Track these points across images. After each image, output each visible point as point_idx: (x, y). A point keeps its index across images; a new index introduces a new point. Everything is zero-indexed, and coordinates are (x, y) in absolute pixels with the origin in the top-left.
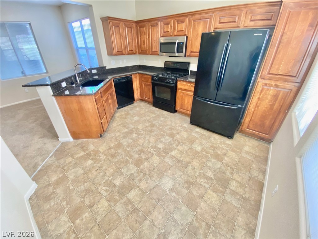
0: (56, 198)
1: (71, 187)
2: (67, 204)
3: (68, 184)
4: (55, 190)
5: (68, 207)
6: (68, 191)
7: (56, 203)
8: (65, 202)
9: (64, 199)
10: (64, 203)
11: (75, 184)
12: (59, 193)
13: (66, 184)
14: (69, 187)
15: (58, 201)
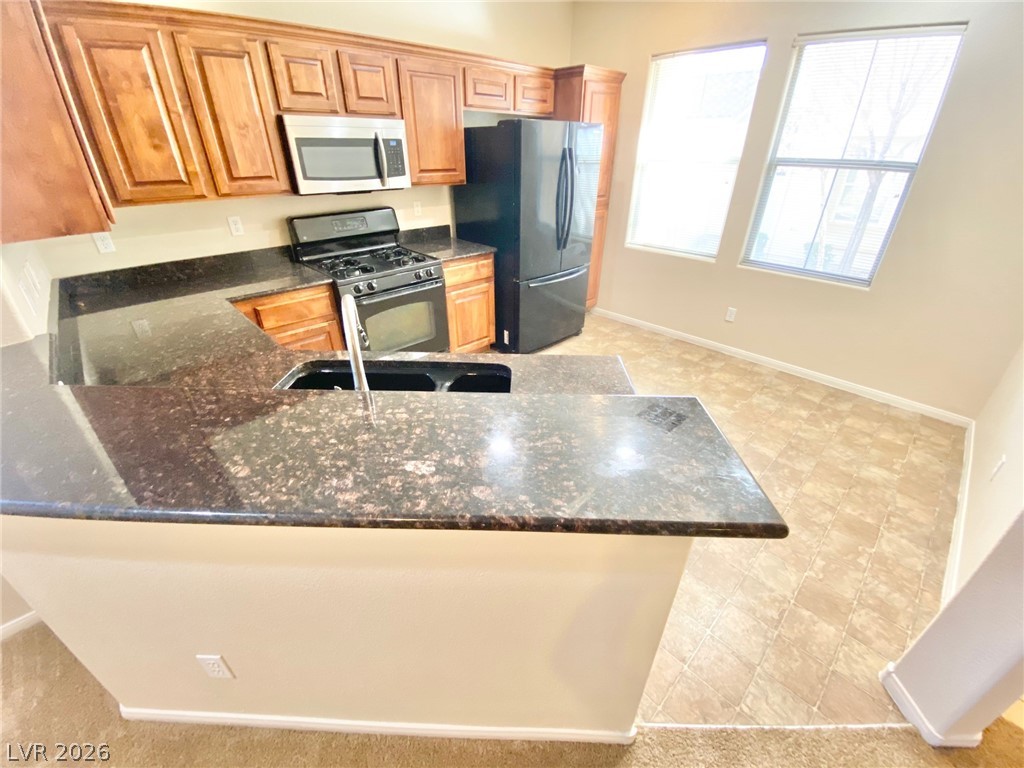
0: (869, 587)
1: (820, 563)
2: (859, 554)
3: (817, 575)
4: (852, 604)
5: (864, 550)
6: (833, 566)
7: (876, 582)
8: (858, 560)
9: (858, 567)
10: (862, 561)
11: (808, 558)
12: (853, 588)
13: (820, 580)
14: (824, 570)
15: (869, 579)
